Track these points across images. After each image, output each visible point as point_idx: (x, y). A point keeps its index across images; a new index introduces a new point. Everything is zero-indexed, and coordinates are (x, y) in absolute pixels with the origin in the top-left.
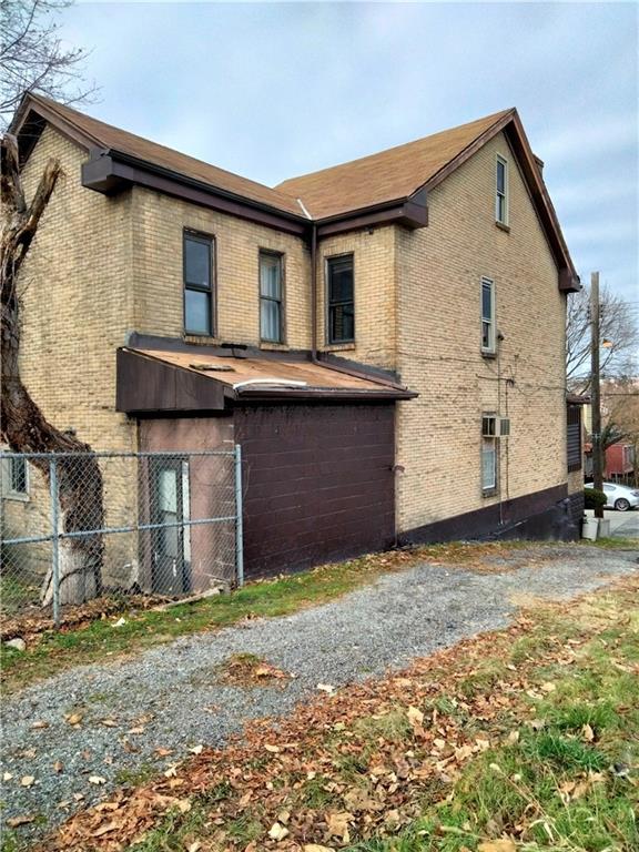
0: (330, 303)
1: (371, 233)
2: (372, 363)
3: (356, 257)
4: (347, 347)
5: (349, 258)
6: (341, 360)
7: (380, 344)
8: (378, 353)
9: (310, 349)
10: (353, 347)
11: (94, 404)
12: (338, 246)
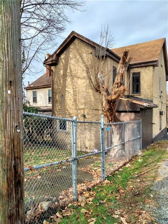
0: (133, 84)
1: (146, 68)
2: (146, 98)
3: (141, 73)
4: (138, 94)
5: (139, 73)
6: (137, 98)
7: (148, 94)
8: (148, 96)
9: (128, 95)
10: (140, 94)
11: (92, 108)
12: (136, 70)
